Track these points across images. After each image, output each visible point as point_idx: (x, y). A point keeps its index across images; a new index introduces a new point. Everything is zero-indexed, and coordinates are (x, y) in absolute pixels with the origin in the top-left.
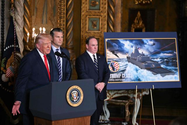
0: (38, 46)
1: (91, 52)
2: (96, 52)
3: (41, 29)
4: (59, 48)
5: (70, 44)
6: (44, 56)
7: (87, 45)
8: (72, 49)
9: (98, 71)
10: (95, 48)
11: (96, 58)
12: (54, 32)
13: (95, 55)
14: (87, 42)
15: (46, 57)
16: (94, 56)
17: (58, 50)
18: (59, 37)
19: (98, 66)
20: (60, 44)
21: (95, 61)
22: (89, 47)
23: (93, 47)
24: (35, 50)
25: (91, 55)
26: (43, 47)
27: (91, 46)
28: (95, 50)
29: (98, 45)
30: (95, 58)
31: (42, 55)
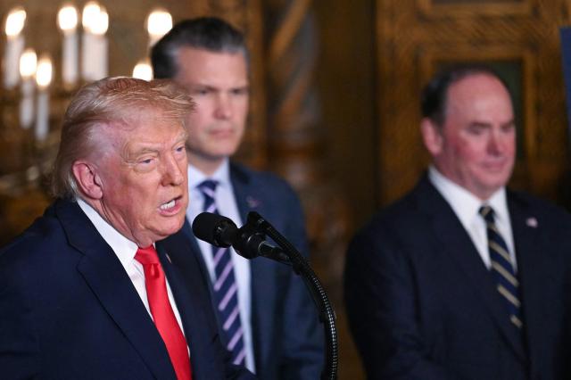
0: (87, 181)
1: (461, 180)
2: (503, 175)
4: (221, 173)
6: (138, 257)
7: (429, 131)
9: (523, 333)
10: (492, 149)
11: (504, 227)
12: (178, 53)
13: (498, 202)
14: (432, 105)
15: (155, 259)
16: (488, 215)
17: (212, 185)
18: (210, 90)
19: (517, 292)
20: (227, 146)
21: (493, 254)
22: (445, 146)
23: (477, 144)
24: (65, 212)
25: (465, 205)
26: (126, 182)
27: (464, 134)
28: (492, 159)
29: (518, 121)
30: (493, 236)
31: (125, 251)
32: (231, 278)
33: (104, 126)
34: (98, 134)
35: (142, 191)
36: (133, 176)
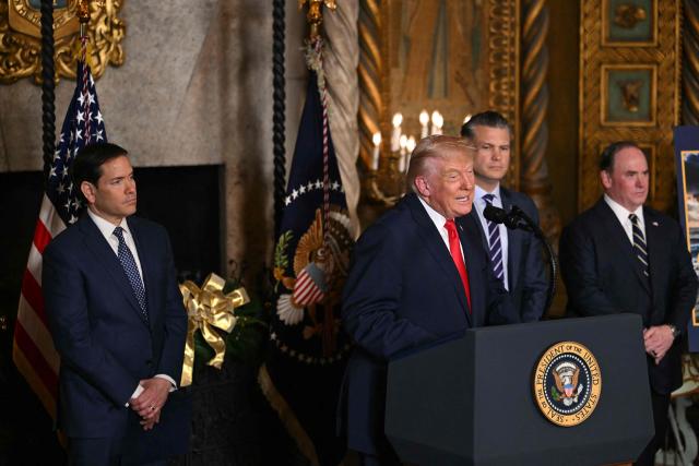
0: (422, 187)
1: (621, 201)
2: (643, 199)
3: (424, 118)
4: (496, 191)
5: (537, 172)
6: (446, 226)
7: (604, 175)
8: (546, 191)
9: (649, 279)
10: (638, 185)
11: (641, 226)
12: (473, 128)
13: (639, 212)
14: (606, 162)
15: (454, 227)
16: (634, 219)
17: (491, 197)
18: (492, 146)
19: (647, 258)
20: (498, 174)
21: (635, 238)
22: (614, 183)
23: (630, 182)
24: (411, 203)
25: (622, 213)
26: (443, 188)
27: (623, 177)
28: (639, 190)
29: (649, 171)
30: (636, 229)
31: (439, 221)
32: (499, 244)
33: (432, 160)
34: (429, 163)
35: (450, 194)
36: (446, 184)
